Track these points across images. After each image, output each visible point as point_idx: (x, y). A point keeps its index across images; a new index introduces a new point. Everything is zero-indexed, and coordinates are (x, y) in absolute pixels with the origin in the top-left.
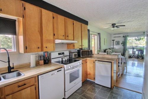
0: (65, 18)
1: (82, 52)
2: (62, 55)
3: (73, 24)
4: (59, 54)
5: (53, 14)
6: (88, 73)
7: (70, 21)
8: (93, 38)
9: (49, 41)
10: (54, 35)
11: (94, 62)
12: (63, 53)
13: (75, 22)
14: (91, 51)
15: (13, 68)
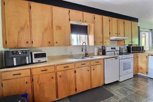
0: (117, 20)
1: (132, 47)
2: (114, 50)
3: (124, 23)
4: (112, 48)
5: (109, 18)
6: (139, 67)
7: (121, 21)
8: (143, 35)
9: (107, 38)
10: (110, 33)
11: (147, 57)
12: (115, 48)
13: (125, 21)
14: (143, 47)
15: (88, 54)
